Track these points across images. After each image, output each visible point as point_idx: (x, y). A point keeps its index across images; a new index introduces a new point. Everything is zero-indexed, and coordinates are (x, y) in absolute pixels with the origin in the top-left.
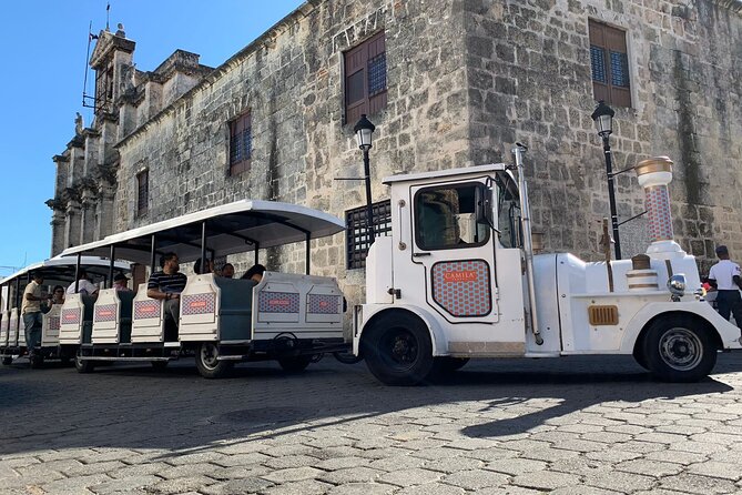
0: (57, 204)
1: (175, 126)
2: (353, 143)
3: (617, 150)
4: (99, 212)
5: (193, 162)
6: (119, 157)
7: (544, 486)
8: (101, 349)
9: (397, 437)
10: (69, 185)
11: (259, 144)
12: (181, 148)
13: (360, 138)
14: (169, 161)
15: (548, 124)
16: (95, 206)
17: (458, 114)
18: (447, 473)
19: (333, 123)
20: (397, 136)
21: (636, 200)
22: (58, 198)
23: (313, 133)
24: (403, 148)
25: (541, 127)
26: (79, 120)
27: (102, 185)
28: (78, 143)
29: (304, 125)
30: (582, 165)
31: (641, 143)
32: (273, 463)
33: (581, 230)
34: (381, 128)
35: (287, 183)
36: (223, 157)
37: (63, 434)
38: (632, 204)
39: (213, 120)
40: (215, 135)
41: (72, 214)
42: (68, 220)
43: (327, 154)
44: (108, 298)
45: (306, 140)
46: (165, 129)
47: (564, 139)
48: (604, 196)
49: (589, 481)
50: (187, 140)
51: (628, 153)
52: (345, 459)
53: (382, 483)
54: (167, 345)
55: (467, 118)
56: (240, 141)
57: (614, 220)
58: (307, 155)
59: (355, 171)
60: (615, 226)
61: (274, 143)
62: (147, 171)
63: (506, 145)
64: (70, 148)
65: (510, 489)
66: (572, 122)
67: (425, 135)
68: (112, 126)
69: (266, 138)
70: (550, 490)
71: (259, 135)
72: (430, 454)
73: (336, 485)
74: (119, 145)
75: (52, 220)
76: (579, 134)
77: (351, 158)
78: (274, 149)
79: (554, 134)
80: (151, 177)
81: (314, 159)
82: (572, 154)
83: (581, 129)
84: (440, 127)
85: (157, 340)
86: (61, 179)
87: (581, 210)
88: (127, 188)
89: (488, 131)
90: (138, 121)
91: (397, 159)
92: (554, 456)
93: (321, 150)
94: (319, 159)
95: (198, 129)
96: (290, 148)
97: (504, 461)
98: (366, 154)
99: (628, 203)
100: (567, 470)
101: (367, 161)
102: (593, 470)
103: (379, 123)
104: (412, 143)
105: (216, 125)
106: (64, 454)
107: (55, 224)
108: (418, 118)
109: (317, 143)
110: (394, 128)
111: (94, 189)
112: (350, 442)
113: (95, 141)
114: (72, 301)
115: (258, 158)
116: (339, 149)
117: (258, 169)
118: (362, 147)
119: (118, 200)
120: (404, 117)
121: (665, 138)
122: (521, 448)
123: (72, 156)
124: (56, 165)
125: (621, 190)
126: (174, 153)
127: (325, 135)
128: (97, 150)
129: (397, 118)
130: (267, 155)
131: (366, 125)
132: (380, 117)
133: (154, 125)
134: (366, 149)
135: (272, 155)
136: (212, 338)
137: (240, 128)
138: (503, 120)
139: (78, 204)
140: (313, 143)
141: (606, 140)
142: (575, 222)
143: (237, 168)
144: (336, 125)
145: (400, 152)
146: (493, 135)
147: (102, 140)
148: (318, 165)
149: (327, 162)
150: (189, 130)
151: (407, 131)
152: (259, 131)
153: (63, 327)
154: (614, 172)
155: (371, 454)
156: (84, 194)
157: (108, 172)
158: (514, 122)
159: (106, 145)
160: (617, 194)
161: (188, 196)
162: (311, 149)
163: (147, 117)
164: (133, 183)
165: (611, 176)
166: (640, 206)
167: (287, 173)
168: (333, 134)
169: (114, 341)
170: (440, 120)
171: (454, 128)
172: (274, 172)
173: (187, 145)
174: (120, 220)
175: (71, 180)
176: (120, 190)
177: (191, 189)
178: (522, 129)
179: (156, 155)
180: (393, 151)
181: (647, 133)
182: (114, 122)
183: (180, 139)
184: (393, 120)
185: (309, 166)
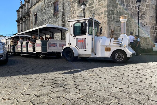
0: (18, 21)
1: (42, 4)
2: (81, 8)
3: (141, 10)
4: (27, 23)
5: (46, 12)
6: (30, 11)
7: (120, 88)
8: (24, 53)
9: (90, 75)
10: (20, 17)
11: (60, 8)
12: (43, 9)
13: (82, 7)
14: (41, 12)
15: (125, 4)
16: (26, 22)
17: (105, 1)
18: (100, 84)
19: (76, 3)
20: (91, 6)
21: (144, 22)
22: (18, 20)
23: (72, 6)
24: (92, 9)
25: (124, 4)
26: (21, 2)
27: (27, 17)
28: (21, 7)
29: (70, 4)
30: (133, 14)
31: (147, 8)
32: (65, 80)
33: (131, 29)
34: (87, 4)
35: (66, 17)
36: (52, 11)
37: (23, 71)
38: (143, 23)
39: (50, 3)
40: (51, 6)
41: (21, 23)
42: (20, 25)
43: (75, 11)
44: (24, 43)
45: (70, 7)
46: (40, 5)
47: (129, 7)
48: (137, 21)
49: (130, 87)
50: (45, 7)
51: (143, 11)
52: (80, 79)
53: (87, 85)
54: (34, 52)
55: (107, 2)
56: (56, 7)
57: (139, 26)
58: (71, 11)
59: (81, 15)
60: (139, 28)
61: (63, 8)
62: (36, 14)
63: (116, 9)
64: (20, 9)
65: (113, 88)
66: (131, 3)
67: (97, 6)
68: (28, 4)
69: (62, 7)
70: (122, 89)
71: (60, 6)
72: (97, 79)
73: (78, 85)
74: (30, 8)
75: (17, 25)
76: (132, 6)
77: (80, 12)
78: (63, 9)
79: (126, 6)
80: (37, 15)
81: (72, 12)
82: (130, 11)
83: (133, 5)
84: (101, 4)
85: (32, 51)
86: (18, 16)
87: (131, 24)
88: (32, 18)
89: (112, 6)
90: (34, 3)
91: (91, 12)
92: (123, 80)
93: (74, 10)
94: (73, 12)
95: (47, 5)
96: (67, 9)
97: (112, 81)
98: (84, 11)
99: (142, 22)
100: (125, 84)
101: (84, 12)
102: (131, 84)
103: (87, 3)
104: (94, 8)
105: (51, 4)
106: (24, 76)
107: (18, 25)
108: (96, 2)
109: (73, 8)
110: (90, 4)
111: (25, 18)
112: (80, 75)
113: (25, 7)
114: (19, 44)
115: (60, 11)
116: (78, 9)
117: (60, 14)
118: (83, 9)
119: (31, 21)
120: (93, 2)
121: (152, 7)
122: (116, 78)
123: (20, 10)
124: (17, 12)
125: (141, 20)
126: (42, 10)
127: (75, 6)
128: (25, 9)
129: (91, 2)
130: (62, 11)
131: (84, 4)
132: (87, 2)
133: (37, 4)
134: (84, 10)
135: (63, 11)
136: (40, 52)
137: (56, 4)
138: (115, 3)
139: (22, 21)
140: (72, 8)
141: (139, 8)
142: (130, 27)
143: (56, 14)
144: (77, 4)
145: (92, 10)
146: (113, 6)
147: (26, 7)
148: (73, 13)
149: (75, 12)
150: (45, 5)
151: (93, 5)
152: (60, 5)
153: (18, 48)
154: (140, 15)
155: (85, 78)
156: (23, 19)
157: (28, 14)
158: (118, 3)
159: (27, 8)
160: (140, 20)
161: (45, 20)
162: (72, 10)
163: (36, 2)
164: (34, 17)
165: (139, 16)
166: (145, 23)
167: (66, 14)
168: (76, 6)
169: (26, 51)
170: (101, 3)
171: (104, 5)
172: (64, 15)
173: (45, 8)
174: (31, 25)
175: (20, 16)
176: (31, 18)
177: (46, 18)
178: (119, 5)
179: (38, 11)
180: (90, 10)
181: (148, 6)
182: (29, 3)
183: (43, 7)
184: (90, 3)
185: (71, 13)
